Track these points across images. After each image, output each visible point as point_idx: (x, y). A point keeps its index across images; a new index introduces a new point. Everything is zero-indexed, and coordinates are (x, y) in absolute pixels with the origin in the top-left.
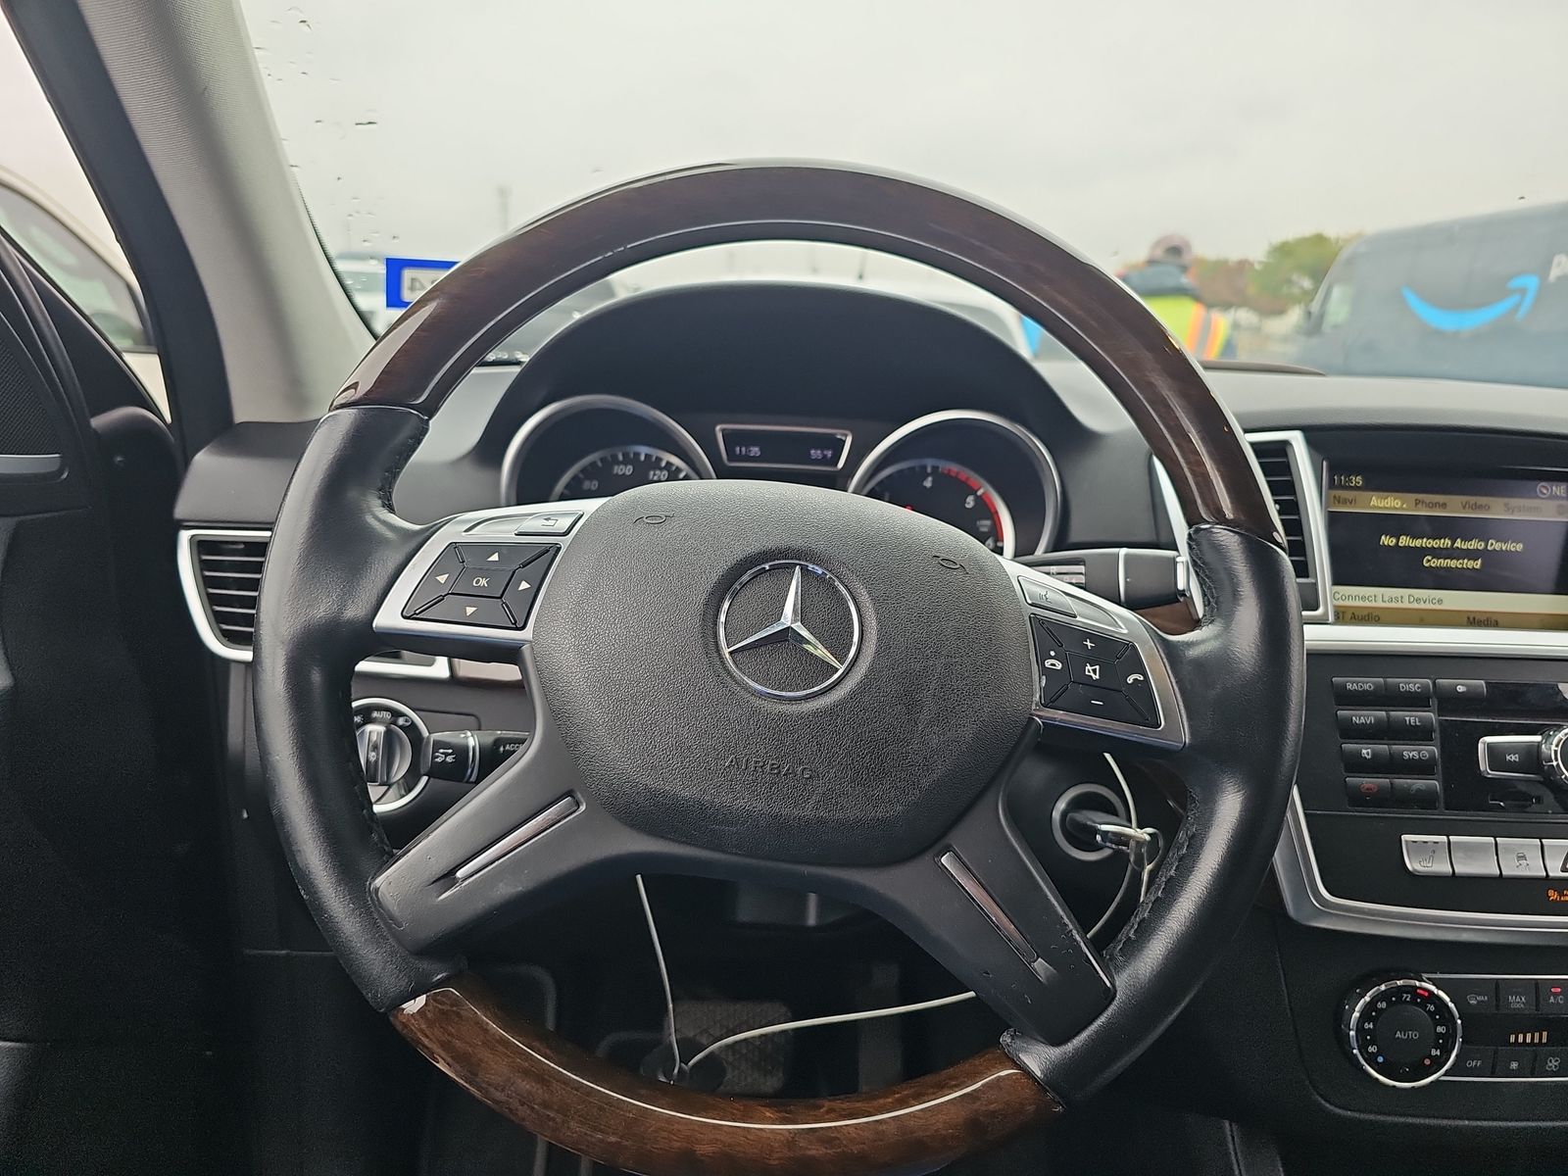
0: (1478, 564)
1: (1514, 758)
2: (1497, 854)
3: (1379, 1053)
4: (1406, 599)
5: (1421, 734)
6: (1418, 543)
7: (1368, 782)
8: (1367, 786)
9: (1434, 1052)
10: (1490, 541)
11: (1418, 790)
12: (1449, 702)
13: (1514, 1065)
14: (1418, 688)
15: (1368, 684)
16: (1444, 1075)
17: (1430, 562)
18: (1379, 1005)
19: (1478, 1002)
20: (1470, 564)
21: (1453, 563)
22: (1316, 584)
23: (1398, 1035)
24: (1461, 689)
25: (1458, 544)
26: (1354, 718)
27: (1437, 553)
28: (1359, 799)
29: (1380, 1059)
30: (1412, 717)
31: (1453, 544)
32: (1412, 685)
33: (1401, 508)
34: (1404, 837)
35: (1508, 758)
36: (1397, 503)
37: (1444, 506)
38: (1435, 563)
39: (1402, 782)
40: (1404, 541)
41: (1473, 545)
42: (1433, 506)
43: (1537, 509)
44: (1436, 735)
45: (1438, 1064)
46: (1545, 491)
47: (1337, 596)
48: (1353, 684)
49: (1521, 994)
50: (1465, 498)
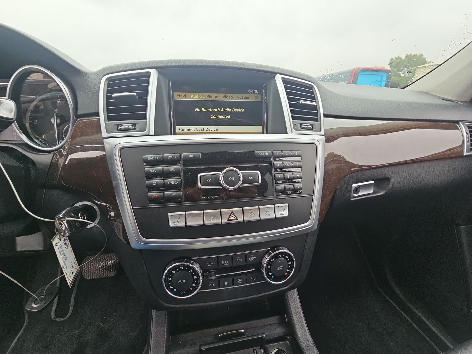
0: (229, 117)
1: (210, 180)
2: (204, 217)
3: (174, 288)
4: (205, 130)
5: (175, 174)
6: (208, 110)
7: (155, 194)
8: (155, 196)
9: (193, 285)
10: (233, 109)
11: (174, 196)
12: (187, 162)
13: (226, 283)
14: (175, 157)
15: (155, 157)
16: (200, 290)
17: (213, 116)
18: (172, 272)
19: (211, 265)
20: (227, 117)
21: (221, 117)
22: (146, 121)
23: (179, 282)
24: (191, 156)
25: (222, 110)
26: (150, 170)
27: (215, 113)
28: (152, 201)
29: (175, 290)
30: (172, 168)
31: (220, 110)
32: (172, 156)
33: (202, 98)
34: (169, 214)
35: (207, 181)
36: (201, 97)
37: (217, 97)
38: (215, 117)
39: (168, 193)
40: (203, 110)
41: (227, 110)
42: (213, 97)
43: (249, 98)
44: (182, 174)
45: (195, 289)
46: (251, 91)
47: (181, 129)
48: (149, 157)
49: (226, 260)
50: (224, 95)
